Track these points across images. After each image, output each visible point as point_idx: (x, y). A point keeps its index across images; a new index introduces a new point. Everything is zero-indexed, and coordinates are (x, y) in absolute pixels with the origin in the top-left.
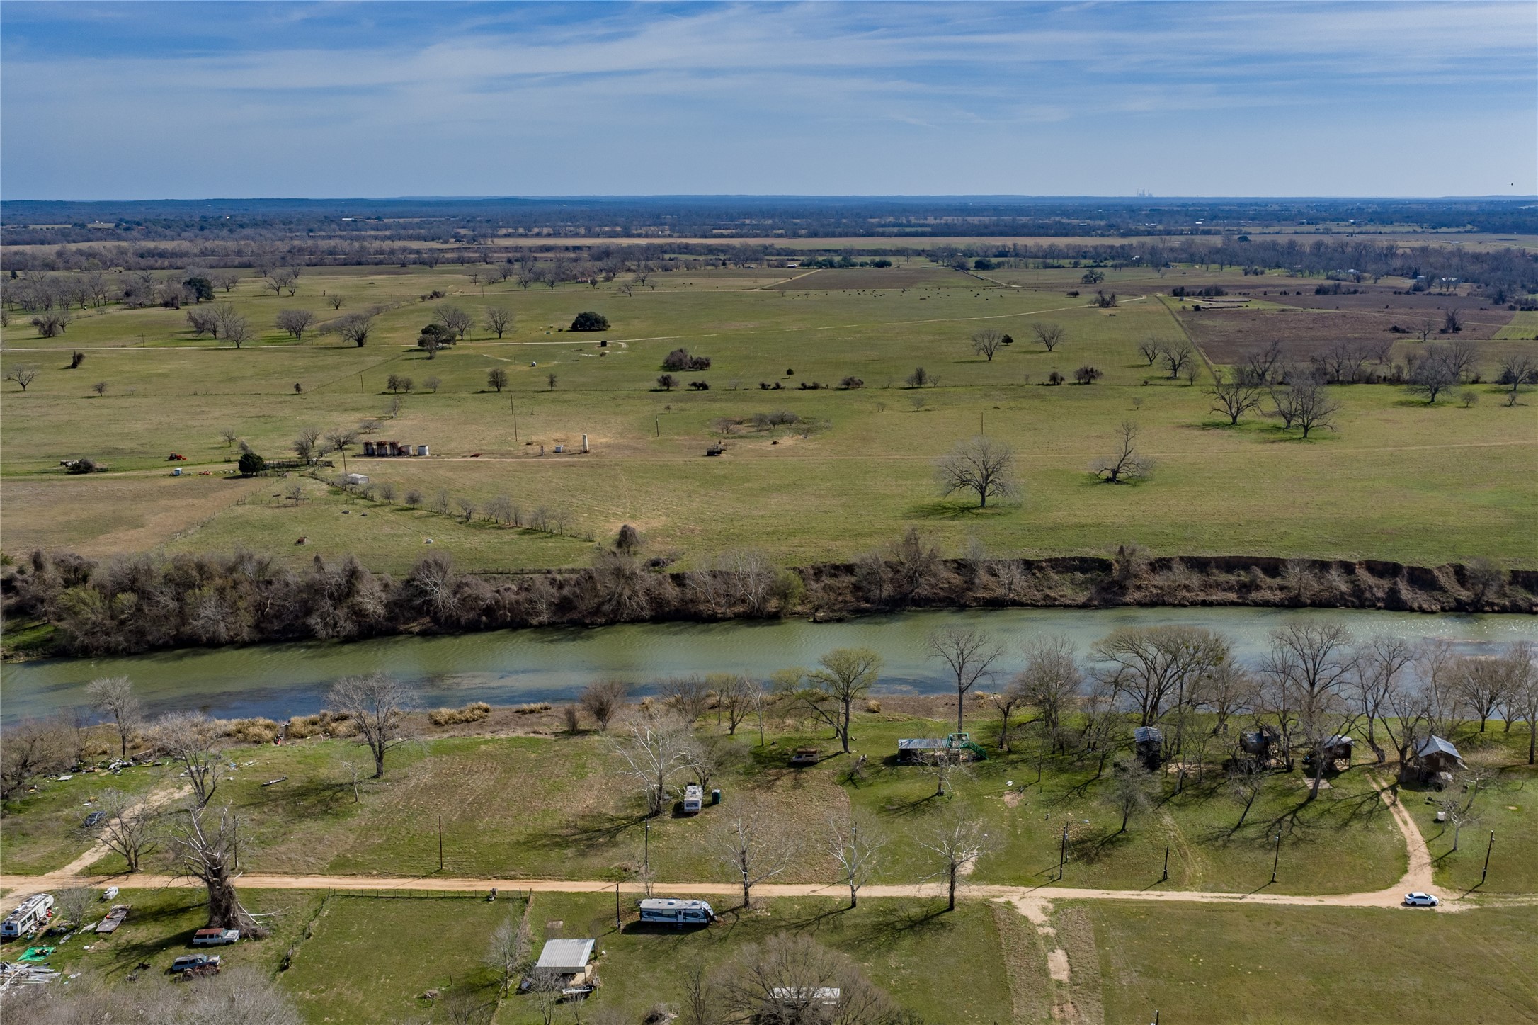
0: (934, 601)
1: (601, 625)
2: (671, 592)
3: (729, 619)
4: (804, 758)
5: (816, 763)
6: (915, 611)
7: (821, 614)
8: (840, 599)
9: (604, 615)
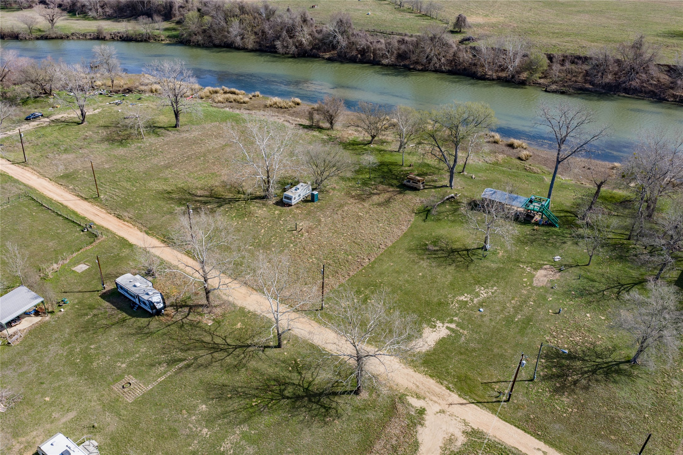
0: (641, 92)
1: (419, 70)
2: (465, 56)
3: (493, 80)
4: (411, 184)
5: (419, 190)
6: (624, 96)
7: (554, 87)
8: (574, 79)
9: (422, 65)
